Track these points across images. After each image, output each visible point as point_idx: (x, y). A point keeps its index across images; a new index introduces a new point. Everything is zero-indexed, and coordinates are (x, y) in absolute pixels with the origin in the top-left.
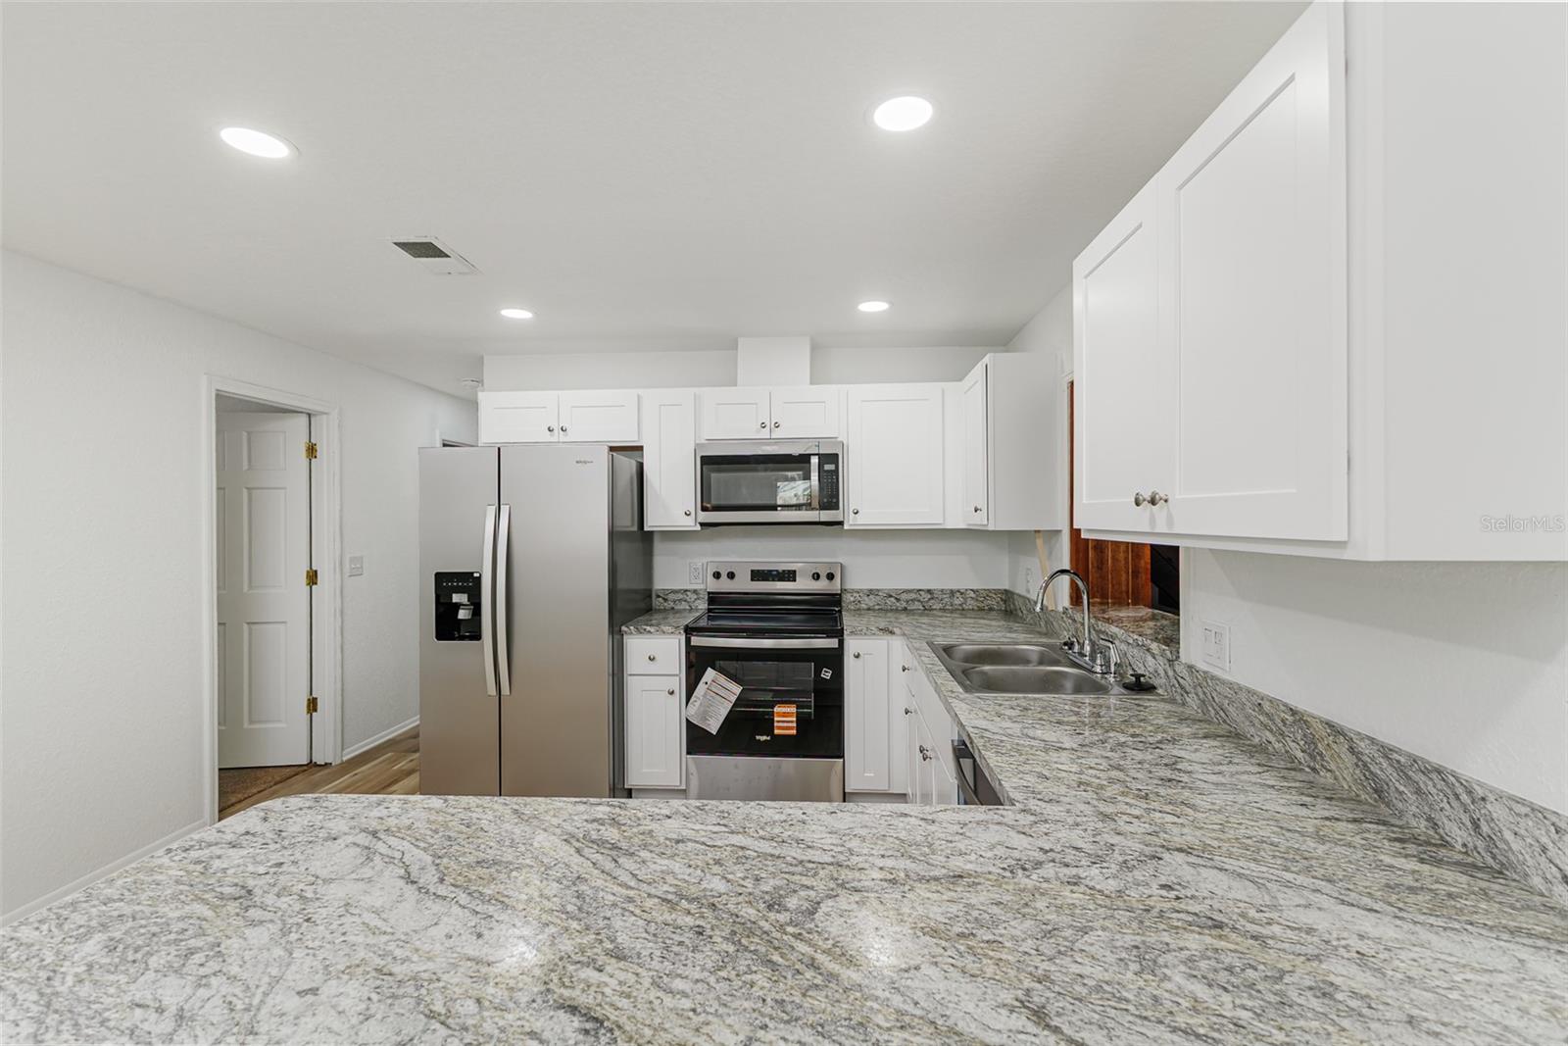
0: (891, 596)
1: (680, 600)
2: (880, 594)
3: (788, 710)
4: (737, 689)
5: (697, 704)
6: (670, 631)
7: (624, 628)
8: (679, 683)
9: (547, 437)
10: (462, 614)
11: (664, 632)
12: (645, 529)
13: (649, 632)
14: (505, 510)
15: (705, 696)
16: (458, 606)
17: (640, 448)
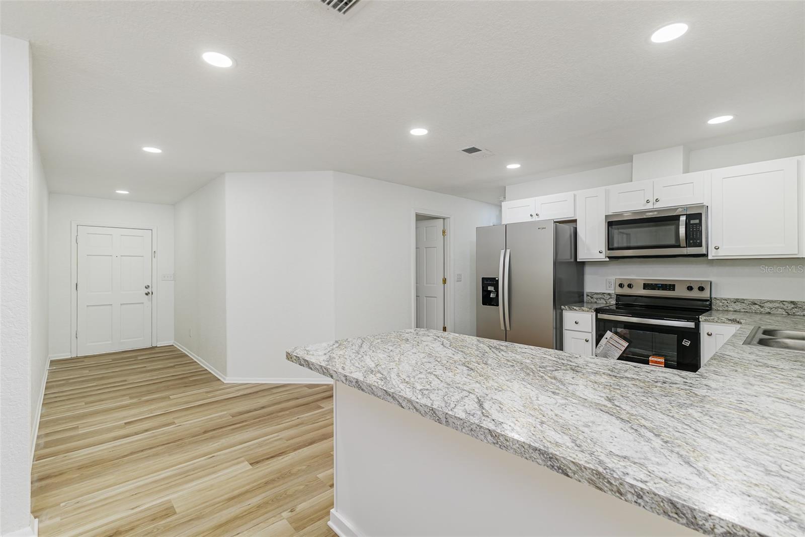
0: (755, 304)
1: (600, 298)
2: (746, 302)
3: (659, 360)
4: (626, 344)
5: (602, 348)
6: (587, 310)
7: (562, 307)
8: (592, 337)
9: (530, 219)
10: (492, 295)
11: (583, 310)
12: (578, 260)
13: (575, 309)
14: (508, 251)
15: (606, 345)
16: (490, 292)
17: (575, 221)
